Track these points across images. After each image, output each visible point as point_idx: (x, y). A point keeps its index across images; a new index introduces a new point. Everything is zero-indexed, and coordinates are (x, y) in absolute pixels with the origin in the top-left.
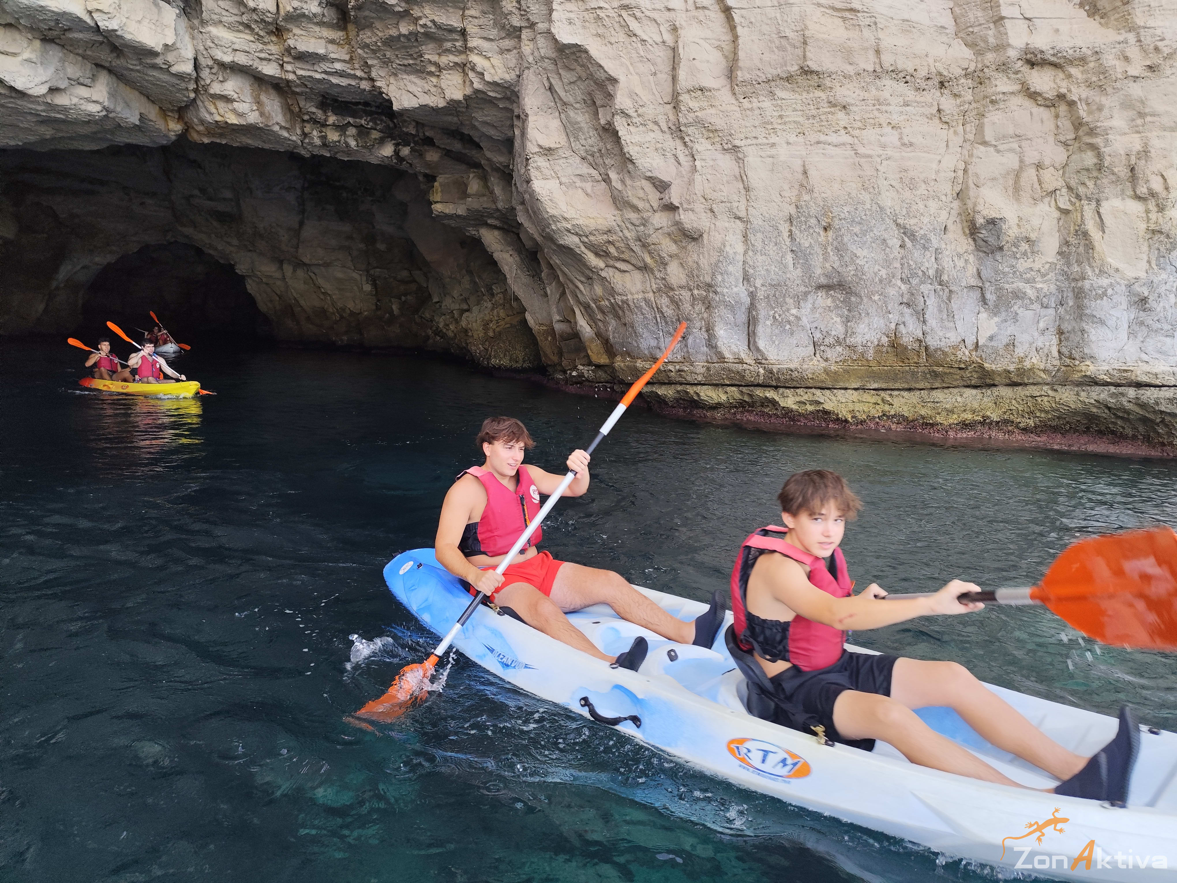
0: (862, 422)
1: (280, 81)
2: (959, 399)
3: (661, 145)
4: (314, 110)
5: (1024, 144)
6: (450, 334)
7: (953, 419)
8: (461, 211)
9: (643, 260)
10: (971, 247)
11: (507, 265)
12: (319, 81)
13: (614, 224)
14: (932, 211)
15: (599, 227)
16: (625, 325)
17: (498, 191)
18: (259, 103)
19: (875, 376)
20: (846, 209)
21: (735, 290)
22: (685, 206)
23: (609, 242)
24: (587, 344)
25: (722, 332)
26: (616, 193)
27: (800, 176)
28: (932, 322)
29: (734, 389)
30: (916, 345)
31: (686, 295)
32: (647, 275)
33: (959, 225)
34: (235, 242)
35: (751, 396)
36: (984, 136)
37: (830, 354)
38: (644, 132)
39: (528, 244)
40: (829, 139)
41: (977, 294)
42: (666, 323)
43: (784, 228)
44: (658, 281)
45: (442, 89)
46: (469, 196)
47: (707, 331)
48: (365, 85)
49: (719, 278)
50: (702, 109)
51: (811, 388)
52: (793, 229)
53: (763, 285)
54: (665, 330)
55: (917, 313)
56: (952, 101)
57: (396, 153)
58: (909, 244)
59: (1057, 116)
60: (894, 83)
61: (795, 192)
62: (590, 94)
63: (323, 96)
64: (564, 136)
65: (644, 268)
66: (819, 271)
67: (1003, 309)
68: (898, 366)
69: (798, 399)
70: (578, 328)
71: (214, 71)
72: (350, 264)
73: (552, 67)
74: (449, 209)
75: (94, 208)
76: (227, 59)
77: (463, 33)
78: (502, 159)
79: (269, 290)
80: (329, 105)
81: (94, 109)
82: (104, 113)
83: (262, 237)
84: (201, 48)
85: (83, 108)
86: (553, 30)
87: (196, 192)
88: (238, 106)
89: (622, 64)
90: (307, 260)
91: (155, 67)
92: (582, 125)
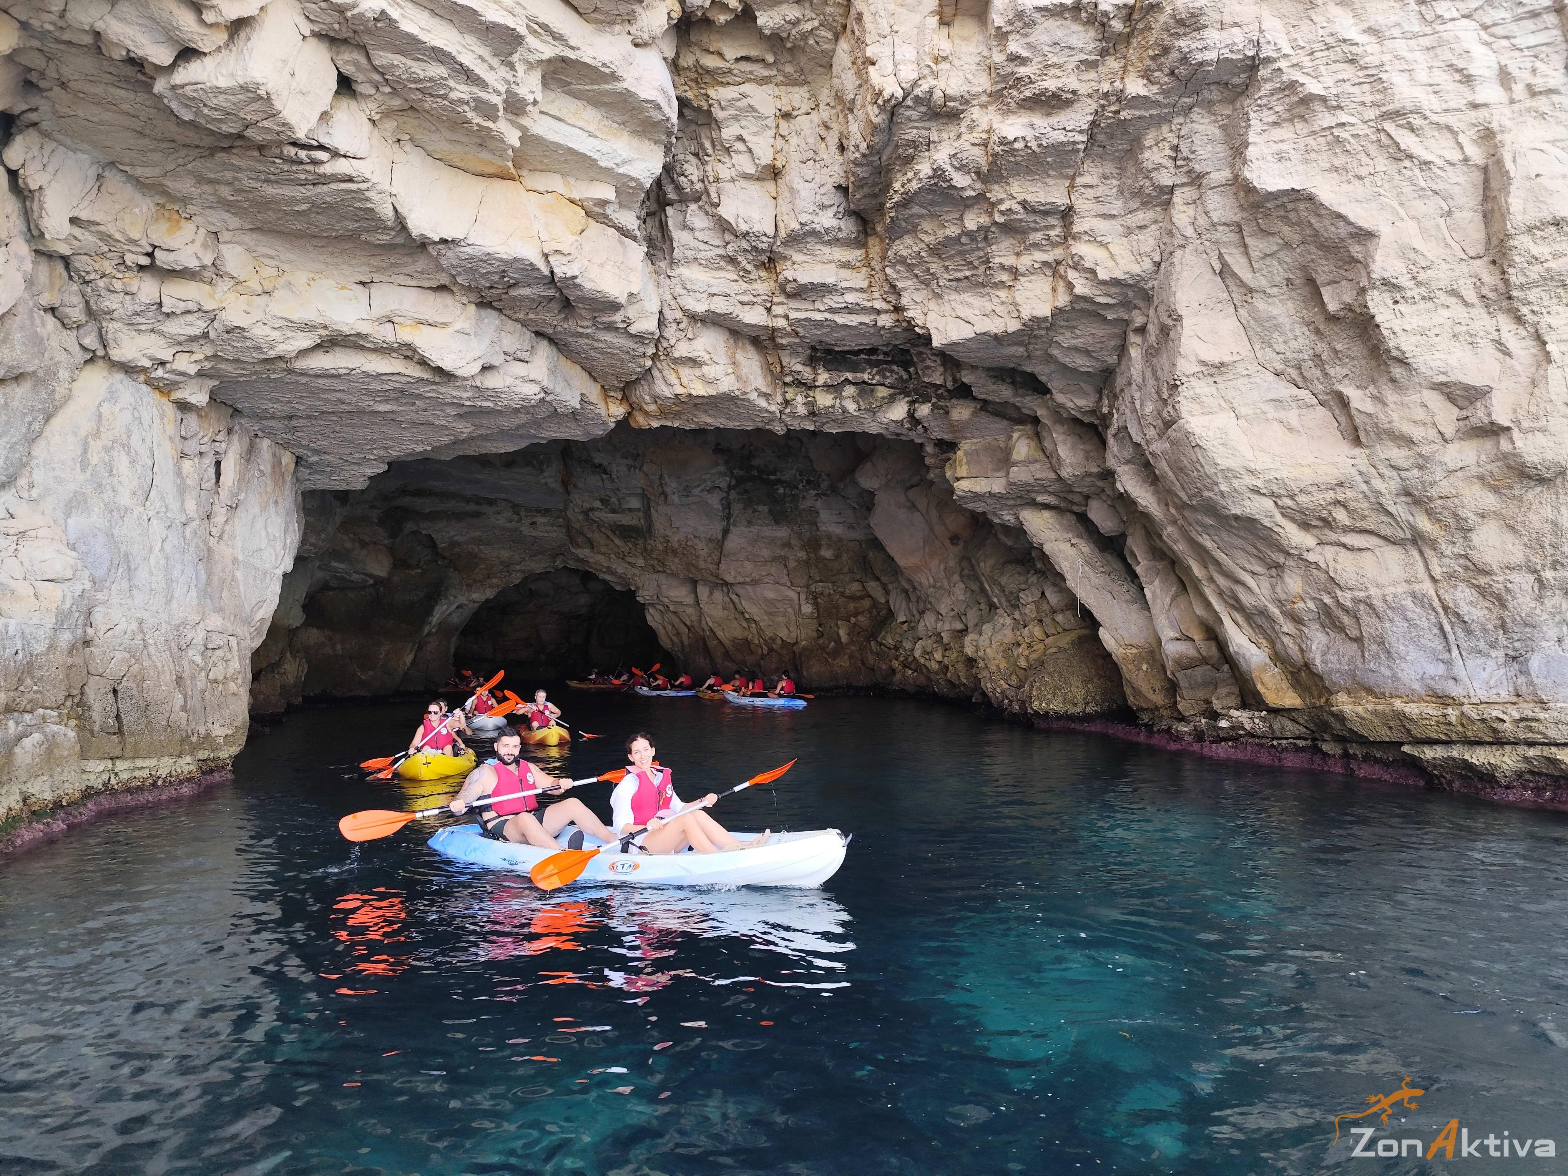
1: (761, 333)
3: (1465, 328)
4: (799, 367)
6: (934, 666)
8: (997, 486)
9: (1412, 528)
11: (1066, 559)
12: (818, 324)
13: (1353, 471)
15: (1319, 479)
16: (1359, 639)
17: (1063, 451)
18: (735, 364)
22: (1526, 424)
23: (1337, 503)
24: (1255, 674)
26: (1359, 420)
31: (1522, 581)
32: (1415, 553)
34: (640, 562)
38: (1429, 311)
39: (1105, 526)
42: (1469, 632)
44: (1447, 561)
45: (1015, 304)
46: (1014, 464)
48: (885, 321)
50: (1559, 256)
54: (1464, 645)
57: (911, 414)
62: (1303, 268)
63: (813, 348)
64: (1244, 342)
65: (1417, 540)
71: (682, 326)
72: (785, 580)
73: (1234, 237)
74: (980, 486)
75: (478, 533)
76: (700, 308)
77: (1067, 214)
78: (1082, 402)
79: (675, 620)
80: (820, 359)
81: (531, 391)
82: (542, 395)
83: (675, 552)
84: (669, 297)
85: (517, 390)
86: (1248, 174)
87: (597, 504)
88: (709, 371)
89: (1383, 207)
90: (729, 578)
91: (611, 327)
92: (1281, 320)
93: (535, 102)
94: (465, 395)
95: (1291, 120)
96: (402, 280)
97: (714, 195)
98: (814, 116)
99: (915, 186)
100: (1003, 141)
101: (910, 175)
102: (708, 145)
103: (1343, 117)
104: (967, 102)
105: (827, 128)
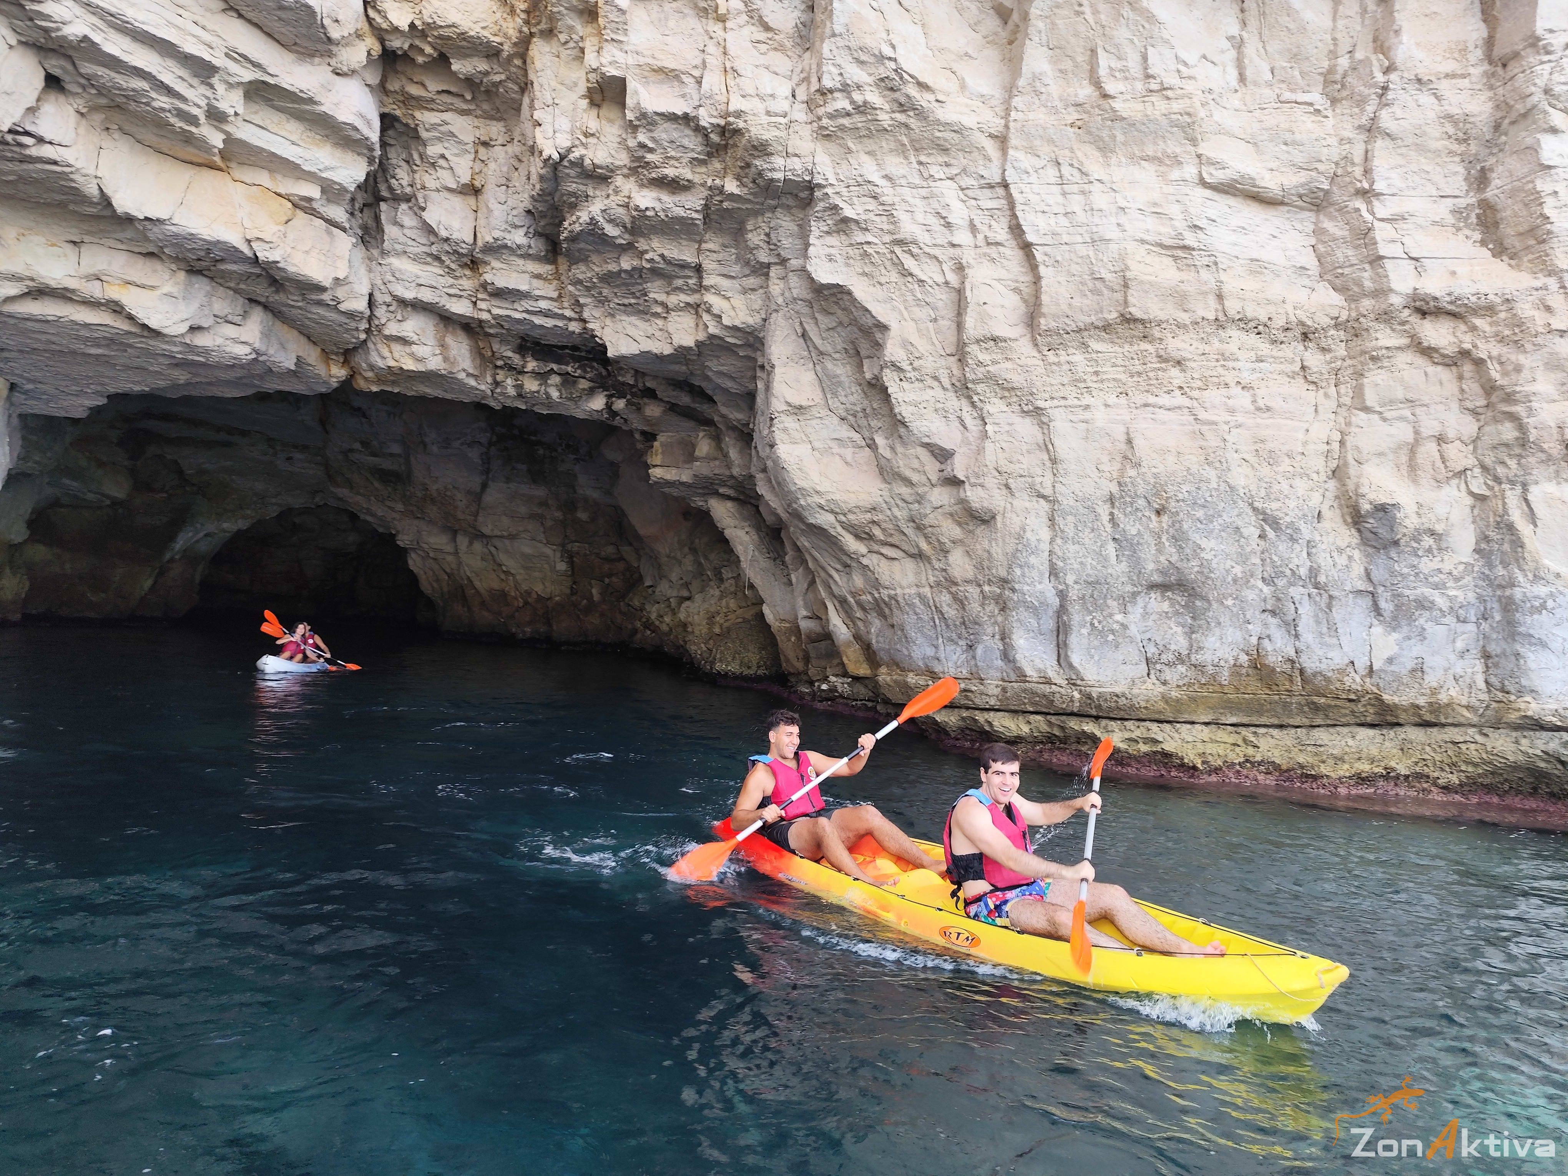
0: (1217, 770)
1: (471, 321)
2: (1351, 742)
3: (941, 405)
4: (510, 354)
5: (1418, 411)
6: (664, 628)
7: (1344, 770)
8: (686, 476)
9: (917, 546)
10: (1356, 540)
11: (742, 544)
12: (518, 321)
13: (880, 499)
14: (1300, 492)
15: (860, 504)
16: (893, 626)
17: (733, 454)
18: (443, 346)
19: (1231, 707)
20: (1185, 488)
21: (1039, 587)
22: (973, 480)
23: (874, 522)
24: (842, 649)
25: (1022, 641)
26: (883, 462)
27: (1123, 446)
28: (1308, 636)
29: (1039, 717)
30: (1287, 667)
31: (973, 591)
32: (921, 565)
33: (1338, 511)
34: (399, 507)
35: (1062, 728)
36: (1364, 401)
37: (1169, 674)
38: (920, 389)
39: (769, 519)
40: (1160, 401)
41: (1367, 601)
42: (948, 626)
43: (1104, 511)
44: (936, 572)
45: (669, 333)
46: (697, 459)
47: (1002, 639)
48: (574, 327)
49: (1018, 571)
50: (994, 362)
51: (1144, 720)
52: (1116, 511)
53: (1076, 583)
54: (945, 635)
55: (1287, 624)
56: (1320, 356)
57: (609, 406)
58: (1271, 534)
59: (1460, 378)
60: (1243, 335)
61: (1117, 466)
62: (853, 343)
63: (522, 338)
64: (819, 392)
65: (919, 556)
66: (1151, 566)
67: (1404, 622)
68: (1263, 694)
69: (1127, 735)
70: (831, 627)
71: (392, 308)
72: (541, 537)
73: (806, 310)
74: (670, 475)
75: (229, 463)
76: (409, 295)
77: (698, 269)
78: (740, 416)
79: (436, 567)
80: (529, 349)
81: (241, 351)
82: (254, 356)
83: (433, 501)
84: (379, 282)
85: (228, 349)
86: (809, 268)
87: (357, 446)
88: (420, 350)
89: (894, 308)
90: (486, 531)
91: (320, 303)
92: (842, 379)
93: (236, 114)
94: (175, 349)
95: (838, 232)
96: (112, 243)
97: (421, 200)
98: (510, 148)
99: (577, 228)
100: (637, 209)
101: (574, 218)
102: (416, 156)
103: (870, 238)
104: (612, 171)
105: (520, 161)
